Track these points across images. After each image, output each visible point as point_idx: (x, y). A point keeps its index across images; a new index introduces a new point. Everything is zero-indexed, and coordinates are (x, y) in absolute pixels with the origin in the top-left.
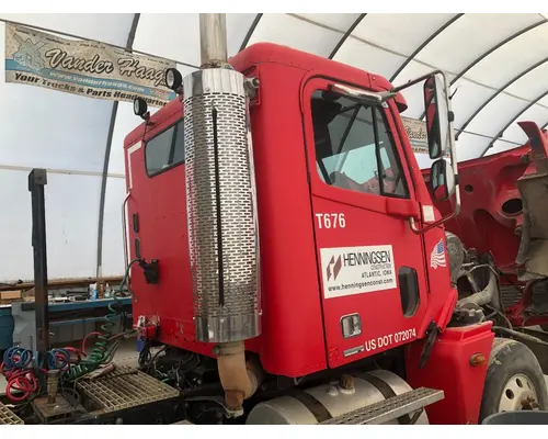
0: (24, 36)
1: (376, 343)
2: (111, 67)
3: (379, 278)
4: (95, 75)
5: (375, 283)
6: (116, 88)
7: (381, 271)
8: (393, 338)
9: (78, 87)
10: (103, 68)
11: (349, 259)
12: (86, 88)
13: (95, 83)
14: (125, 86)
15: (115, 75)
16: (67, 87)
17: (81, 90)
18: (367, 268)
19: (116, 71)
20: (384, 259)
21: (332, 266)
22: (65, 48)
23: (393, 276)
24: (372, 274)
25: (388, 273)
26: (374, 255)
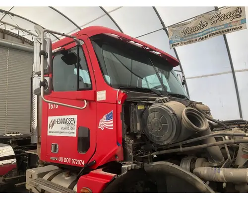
0: (175, 29)
1: (63, 159)
2: (207, 23)
3: (68, 131)
4: (202, 30)
5: (66, 132)
6: (209, 32)
7: (70, 127)
8: (71, 160)
9: (194, 39)
10: (204, 26)
11: (58, 121)
12: (198, 39)
13: (202, 34)
14: (213, 29)
15: (209, 26)
16: (190, 41)
17: (196, 40)
18: (64, 125)
19: (209, 24)
20: (72, 122)
21: (51, 123)
22: (188, 26)
23: (75, 131)
24: (65, 129)
25: (73, 129)
26: (68, 120)
